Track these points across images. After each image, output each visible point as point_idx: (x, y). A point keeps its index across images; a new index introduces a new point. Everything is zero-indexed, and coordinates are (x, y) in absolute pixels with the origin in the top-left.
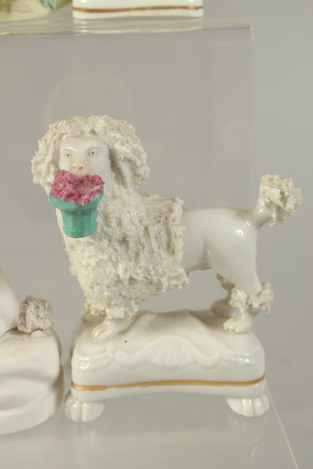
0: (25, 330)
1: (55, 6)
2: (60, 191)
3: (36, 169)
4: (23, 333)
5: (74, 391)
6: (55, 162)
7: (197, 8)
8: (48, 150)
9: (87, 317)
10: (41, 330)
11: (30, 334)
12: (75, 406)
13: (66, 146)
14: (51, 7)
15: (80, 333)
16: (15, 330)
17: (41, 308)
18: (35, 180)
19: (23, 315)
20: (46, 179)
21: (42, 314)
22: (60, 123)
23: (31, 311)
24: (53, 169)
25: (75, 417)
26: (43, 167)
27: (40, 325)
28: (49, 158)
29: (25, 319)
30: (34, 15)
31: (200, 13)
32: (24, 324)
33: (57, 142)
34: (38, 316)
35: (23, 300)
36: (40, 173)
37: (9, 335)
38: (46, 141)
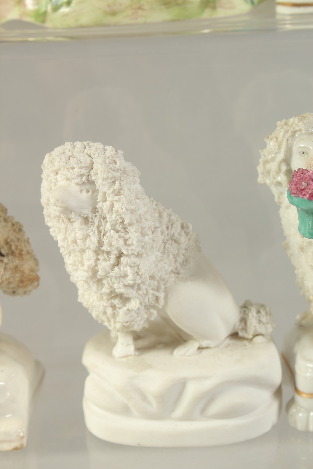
0: (246, 336)
2: (303, 190)
3: (265, 168)
4: (243, 338)
6: (287, 160)
8: (279, 148)
9: (304, 322)
10: (262, 335)
11: (251, 340)
12: (300, 415)
14: (253, 3)
15: (298, 339)
16: (235, 335)
17: (263, 312)
19: (244, 320)
20: (275, 178)
21: (264, 319)
22: (291, 120)
23: (253, 316)
24: (284, 168)
25: (300, 426)
26: (273, 166)
28: (281, 156)
29: (246, 323)
30: (237, 11)
32: (245, 329)
33: (290, 140)
34: (260, 322)
36: (269, 172)
37: (228, 341)
38: (277, 139)
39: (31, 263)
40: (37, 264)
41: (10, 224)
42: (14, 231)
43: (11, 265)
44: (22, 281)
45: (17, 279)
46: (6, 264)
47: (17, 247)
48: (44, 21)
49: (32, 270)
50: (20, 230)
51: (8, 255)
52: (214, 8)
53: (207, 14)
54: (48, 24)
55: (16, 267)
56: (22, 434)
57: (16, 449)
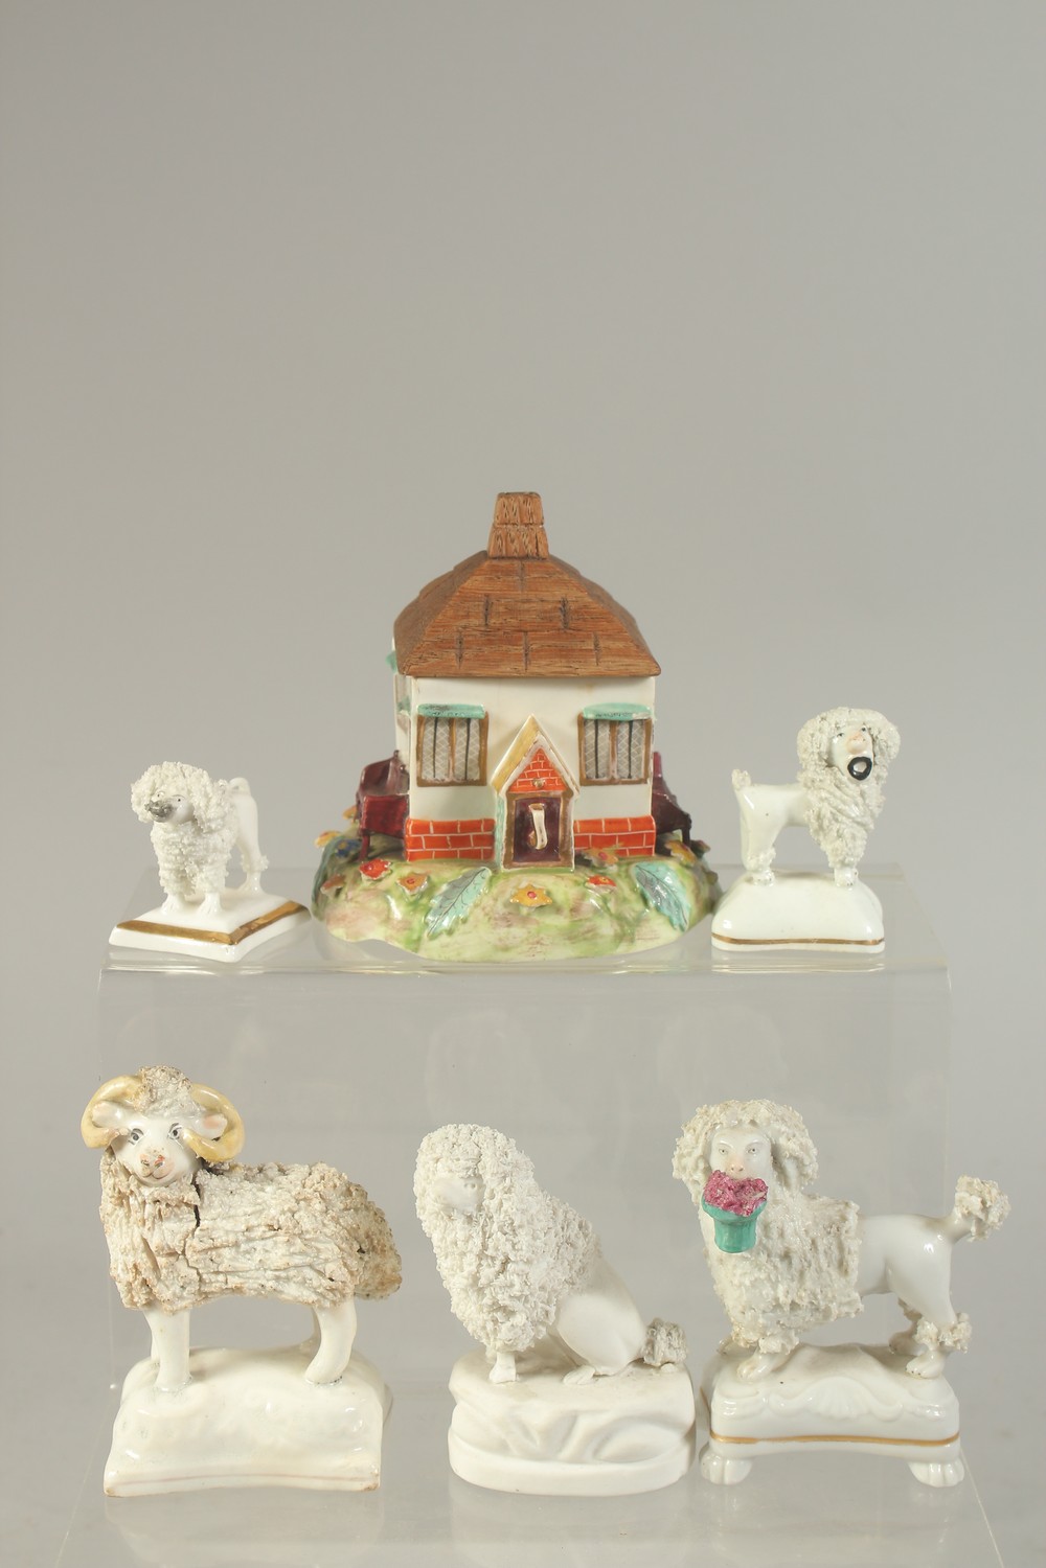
0: (653, 1363)
1: (686, 927)
2: (718, 1198)
3: (680, 1163)
4: (649, 1366)
5: (714, 1444)
6: (706, 1157)
7: (876, 943)
8: (697, 1142)
9: (728, 1348)
10: (673, 1363)
11: (660, 1367)
12: (715, 1463)
13: (719, 1140)
14: (682, 928)
15: (719, 1369)
16: (639, 1362)
17: (674, 1334)
18: (675, 1174)
19: (651, 1343)
20: (691, 1176)
21: (675, 1344)
22: (712, 1110)
23: (662, 1339)
24: (702, 1165)
25: (714, 1478)
26: (689, 1162)
27: (672, 1356)
28: (698, 1152)
29: (653, 1348)
30: (660, 942)
31: (881, 947)
32: (652, 1354)
33: (709, 1133)
34: (670, 1346)
35: (650, 1323)
36: (684, 1168)
37: (631, 1368)
38: (695, 1131)
39: (393, 1261)
40: (399, 1263)
41: (372, 1213)
42: (376, 1221)
43: (372, 1264)
44: (382, 1284)
45: (377, 1281)
46: (367, 1262)
47: (379, 1241)
48: (416, 950)
49: (394, 1270)
50: (383, 1220)
51: (368, 1250)
52: (632, 941)
53: (622, 948)
54: (422, 954)
55: (377, 1266)
56: (376, 1471)
57: (369, 1489)
